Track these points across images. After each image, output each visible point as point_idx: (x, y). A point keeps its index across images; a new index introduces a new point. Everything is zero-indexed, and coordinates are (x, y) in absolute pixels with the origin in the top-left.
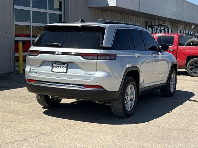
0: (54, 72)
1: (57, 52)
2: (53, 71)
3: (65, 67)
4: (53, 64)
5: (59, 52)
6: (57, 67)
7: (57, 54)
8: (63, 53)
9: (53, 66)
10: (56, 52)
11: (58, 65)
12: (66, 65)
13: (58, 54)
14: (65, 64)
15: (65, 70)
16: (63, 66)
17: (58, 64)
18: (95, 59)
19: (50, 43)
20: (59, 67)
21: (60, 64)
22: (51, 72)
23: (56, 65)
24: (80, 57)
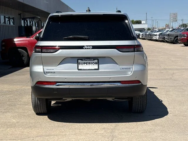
0: (81, 70)
1: (86, 46)
2: (79, 68)
3: (96, 63)
4: (79, 60)
5: (88, 46)
6: (84, 63)
7: (86, 49)
8: (94, 47)
9: (78, 63)
10: (84, 46)
11: (86, 62)
12: (96, 61)
13: (88, 49)
14: (95, 59)
15: (96, 67)
16: (92, 62)
17: (86, 60)
18: (132, 52)
19: (71, 36)
20: (87, 63)
21: (89, 60)
22: (77, 70)
23: (84, 62)
24: (115, 50)
